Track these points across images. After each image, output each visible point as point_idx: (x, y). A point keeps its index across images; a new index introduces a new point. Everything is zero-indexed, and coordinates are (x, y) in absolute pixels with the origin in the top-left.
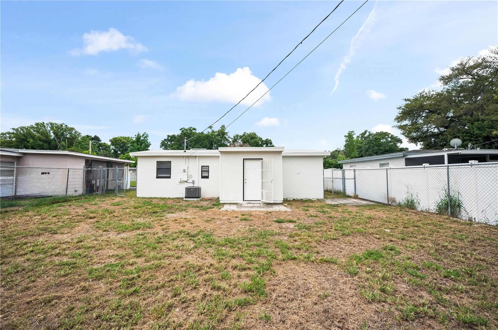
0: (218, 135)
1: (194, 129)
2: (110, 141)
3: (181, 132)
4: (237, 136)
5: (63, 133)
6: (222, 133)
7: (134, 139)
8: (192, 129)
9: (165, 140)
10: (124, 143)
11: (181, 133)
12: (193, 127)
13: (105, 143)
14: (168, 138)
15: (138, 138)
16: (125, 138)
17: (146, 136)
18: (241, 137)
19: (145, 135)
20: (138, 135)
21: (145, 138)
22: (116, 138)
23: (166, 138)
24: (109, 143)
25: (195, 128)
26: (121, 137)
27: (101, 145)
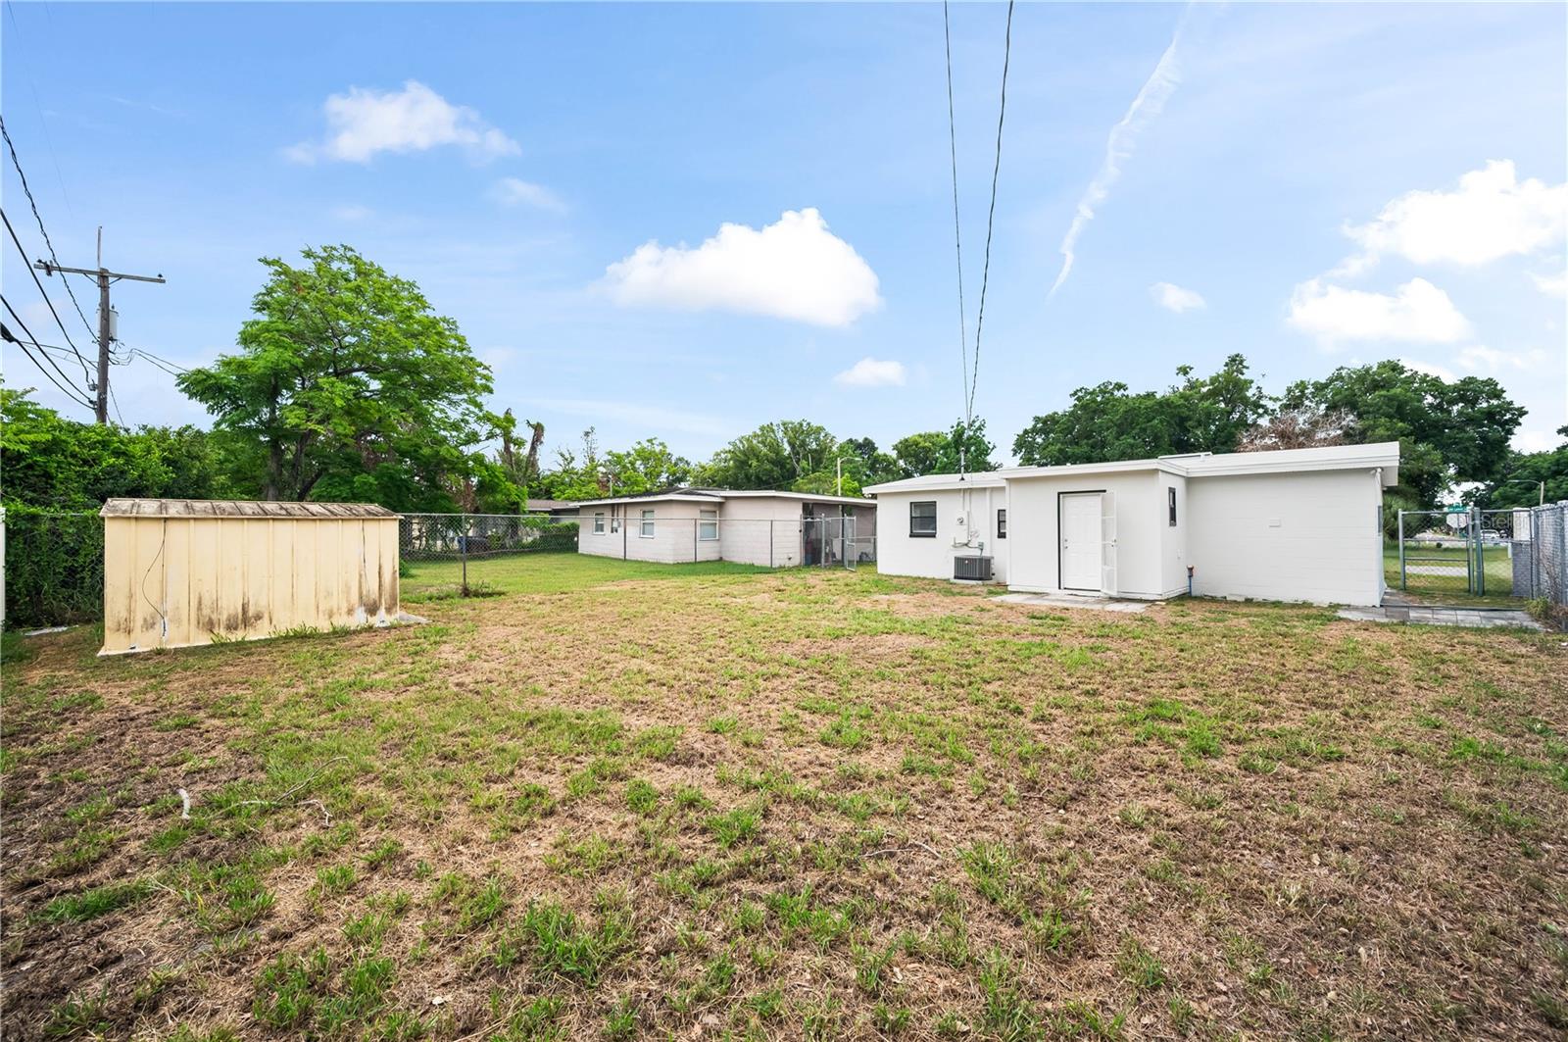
0: (1214, 394)
1: (1119, 386)
2: (895, 448)
3: (1073, 401)
4: (1302, 386)
5: (803, 441)
6: (1231, 387)
7: (950, 436)
8: (1111, 387)
9: (1026, 432)
10: (927, 450)
11: (1075, 405)
12: (1114, 382)
13: (885, 455)
14: (1035, 426)
15: (959, 435)
16: (928, 437)
17: (980, 428)
18: (1320, 388)
19: (977, 424)
20: (958, 425)
21: (976, 431)
22: (906, 440)
23: (1029, 426)
24: (894, 454)
25: (1123, 382)
26: (920, 436)
27: (876, 460)
